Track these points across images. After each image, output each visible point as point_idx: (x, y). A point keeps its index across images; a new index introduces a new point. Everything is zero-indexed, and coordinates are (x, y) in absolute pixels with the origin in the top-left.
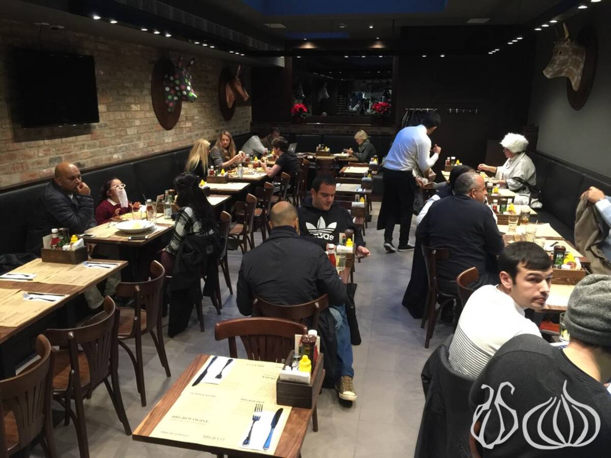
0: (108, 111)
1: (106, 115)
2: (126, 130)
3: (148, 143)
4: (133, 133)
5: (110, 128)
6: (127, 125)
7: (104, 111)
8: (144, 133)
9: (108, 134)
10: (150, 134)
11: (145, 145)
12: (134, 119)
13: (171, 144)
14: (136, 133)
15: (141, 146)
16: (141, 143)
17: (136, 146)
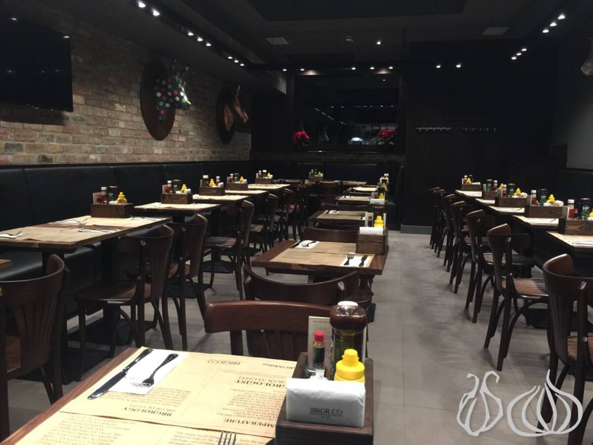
0: (87, 104)
1: (83, 109)
2: (108, 130)
3: (133, 150)
4: (116, 135)
5: (88, 124)
6: (109, 124)
7: (81, 103)
8: (130, 137)
9: (84, 130)
10: (137, 140)
11: (130, 151)
12: (118, 119)
13: (161, 156)
14: (120, 136)
15: (125, 151)
16: (125, 148)
17: (119, 151)
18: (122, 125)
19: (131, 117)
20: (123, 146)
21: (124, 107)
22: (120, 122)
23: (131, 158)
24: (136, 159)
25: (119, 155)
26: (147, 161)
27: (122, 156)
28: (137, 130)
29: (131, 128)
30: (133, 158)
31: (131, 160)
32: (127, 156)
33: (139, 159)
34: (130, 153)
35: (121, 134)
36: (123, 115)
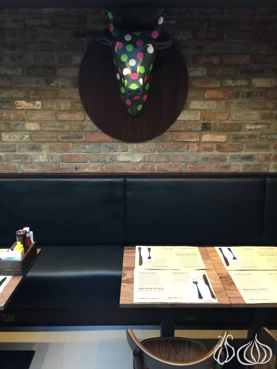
3: (61, 157)
10: (71, 145)
11: (52, 159)
12: (24, 120)
13: (140, 165)
14: (28, 140)
15: (39, 160)
16: (40, 155)
17: (26, 158)
18: (32, 126)
19: (55, 115)
20: (35, 153)
21: (38, 103)
22: (27, 123)
23: (56, 167)
24: (67, 169)
25: (27, 163)
26: (98, 170)
27: (33, 165)
28: (70, 131)
29: (56, 129)
30: (61, 167)
31: (57, 169)
32: (45, 165)
33: (76, 168)
34: (54, 161)
35: (30, 137)
36: (34, 114)
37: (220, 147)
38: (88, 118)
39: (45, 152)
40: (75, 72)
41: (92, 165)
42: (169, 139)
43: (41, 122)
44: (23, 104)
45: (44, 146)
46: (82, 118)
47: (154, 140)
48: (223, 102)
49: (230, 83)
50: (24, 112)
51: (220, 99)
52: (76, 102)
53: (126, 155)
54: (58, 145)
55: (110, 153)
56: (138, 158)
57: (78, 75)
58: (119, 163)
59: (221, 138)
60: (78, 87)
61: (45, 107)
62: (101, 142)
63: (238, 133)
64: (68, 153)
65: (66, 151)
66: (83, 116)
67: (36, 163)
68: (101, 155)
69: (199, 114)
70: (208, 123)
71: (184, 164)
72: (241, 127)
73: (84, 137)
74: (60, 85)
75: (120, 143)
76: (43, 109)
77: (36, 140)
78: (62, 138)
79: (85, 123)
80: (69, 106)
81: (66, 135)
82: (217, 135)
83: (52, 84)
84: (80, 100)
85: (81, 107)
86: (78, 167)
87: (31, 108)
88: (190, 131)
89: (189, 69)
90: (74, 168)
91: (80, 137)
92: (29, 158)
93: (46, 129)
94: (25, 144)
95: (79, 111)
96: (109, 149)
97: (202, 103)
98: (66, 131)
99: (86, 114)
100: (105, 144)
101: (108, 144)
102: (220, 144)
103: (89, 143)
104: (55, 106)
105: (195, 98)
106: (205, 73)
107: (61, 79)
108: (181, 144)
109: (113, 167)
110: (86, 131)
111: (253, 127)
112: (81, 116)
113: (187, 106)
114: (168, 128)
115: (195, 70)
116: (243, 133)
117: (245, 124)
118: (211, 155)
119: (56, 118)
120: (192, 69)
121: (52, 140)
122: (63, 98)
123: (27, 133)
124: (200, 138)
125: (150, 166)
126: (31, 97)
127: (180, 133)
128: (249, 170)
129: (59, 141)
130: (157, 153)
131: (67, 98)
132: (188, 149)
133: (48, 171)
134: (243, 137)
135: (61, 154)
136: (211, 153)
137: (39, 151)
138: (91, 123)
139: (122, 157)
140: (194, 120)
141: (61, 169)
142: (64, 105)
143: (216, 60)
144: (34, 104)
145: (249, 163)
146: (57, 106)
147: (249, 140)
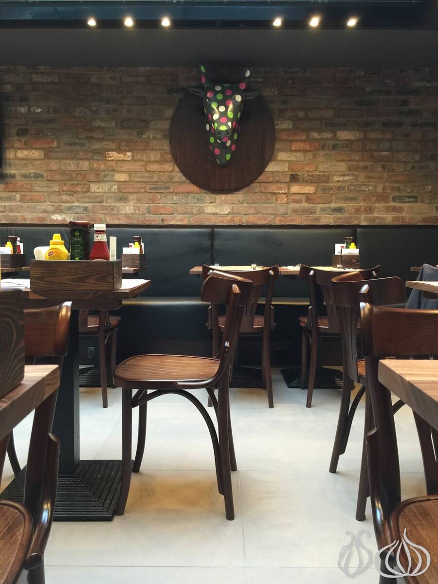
0: (47, 156)
1: (41, 164)
2: (89, 185)
4: (106, 191)
5: (48, 180)
7: (37, 157)
8: (140, 193)
9: (42, 187)
10: (159, 196)
11: (139, 210)
12: (114, 171)
13: (229, 217)
14: (116, 191)
15: (126, 211)
16: (127, 206)
17: (113, 210)
18: (121, 177)
19: (145, 166)
20: (122, 204)
21: (129, 154)
22: (116, 174)
23: (142, 219)
24: (153, 221)
25: (113, 215)
26: (185, 223)
27: (119, 216)
28: (158, 182)
29: (145, 180)
30: (147, 219)
31: (142, 221)
32: (131, 217)
33: (163, 220)
34: (141, 213)
35: (119, 188)
36: (124, 165)
37: (309, 198)
38: (177, 169)
39: (132, 203)
40: (166, 125)
41: (179, 217)
42: (257, 190)
43: (129, 172)
44: (114, 155)
45: (131, 197)
46: (171, 169)
47: (242, 191)
48: (310, 154)
49: (315, 135)
50: (114, 163)
51: (307, 151)
52: (166, 153)
53: (215, 206)
54: (145, 196)
55: (198, 205)
56: (226, 210)
57: (169, 128)
58: (206, 215)
59: (310, 189)
60: (168, 139)
61: (135, 158)
62: (189, 193)
63: (327, 184)
64: (155, 205)
65: (153, 202)
66: (172, 167)
67: (123, 215)
68: (188, 206)
69: (287, 165)
70: (296, 174)
71: (273, 216)
72: (329, 179)
73: (173, 188)
74: (151, 137)
75: (209, 195)
76: (134, 160)
77: (124, 191)
78: (150, 189)
79: (173, 174)
80: (158, 157)
81: (154, 186)
82: (305, 186)
83: (143, 136)
84: (170, 152)
85: (171, 158)
86: (164, 219)
87: (122, 159)
88: (278, 182)
89: (276, 122)
90: (160, 220)
91: (169, 188)
92: (115, 209)
93: (135, 180)
94: (112, 194)
95: (168, 162)
96: (196, 200)
97: (290, 155)
98: (154, 182)
99: (175, 165)
100: (192, 195)
101: (196, 195)
102: (309, 196)
103: (177, 193)
104: (145, 157)
105: (282, 150)
106: (291, 126)
107: (152, 132)
108: (269, 196)
109: (200, 219)
110: (174, 182)
111: (341, 179)
112: (170, 166)
113: (275, 157)
114: (257, 179)
115: (281, 123)
116: (331, 184)
117: (333, 176)
118: (301, 207)
119: (146, 168)
120: (278, 122)
121: (140, 191)
122: (154, 150)
123: (116, 184)
124: (289, 189)
125: (238, 218)
126: (123, 148)
127: (268, 184)
128: (339, 223)
129: (146, 192)
130: (245, 205)
131: (157, 149)
132: (276, 200)
133: (135, 222)
134: (332, 189)
135: (148, 205)
136: (300, 205)
137: (127, 201)
138: (180, 174)
139: (210, 209)
140: (282, 171)
141: (148, 221)
142: (154, 156)
143: (301, 114)
144: (125, 155)
145: (340, 215)
146: (146, 157)
147: (338, 192)
